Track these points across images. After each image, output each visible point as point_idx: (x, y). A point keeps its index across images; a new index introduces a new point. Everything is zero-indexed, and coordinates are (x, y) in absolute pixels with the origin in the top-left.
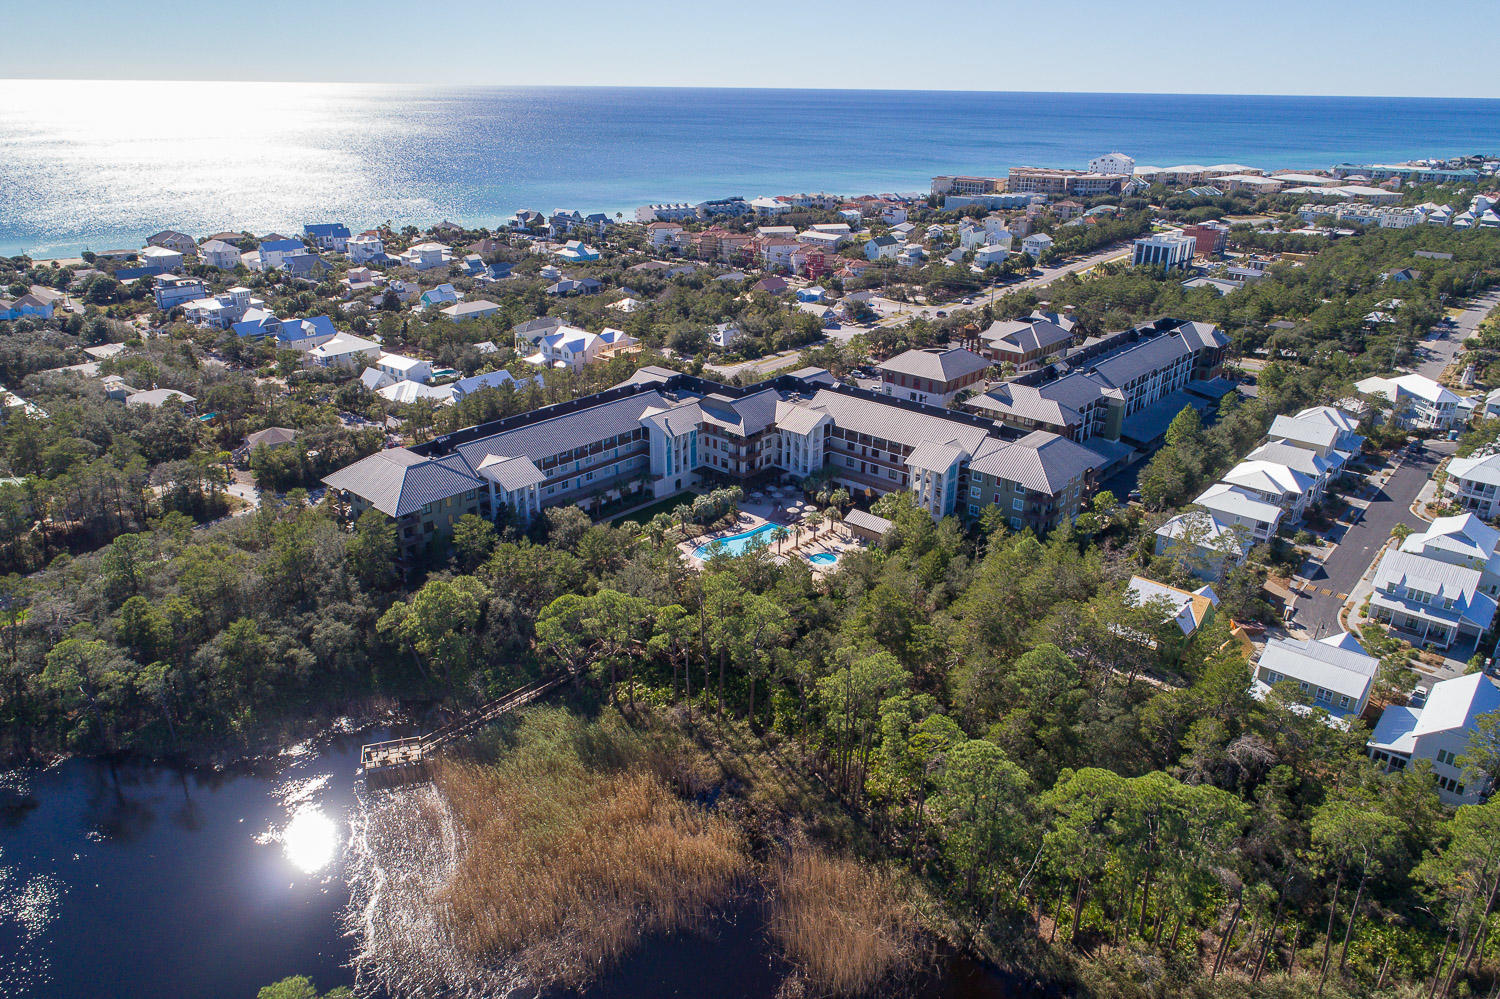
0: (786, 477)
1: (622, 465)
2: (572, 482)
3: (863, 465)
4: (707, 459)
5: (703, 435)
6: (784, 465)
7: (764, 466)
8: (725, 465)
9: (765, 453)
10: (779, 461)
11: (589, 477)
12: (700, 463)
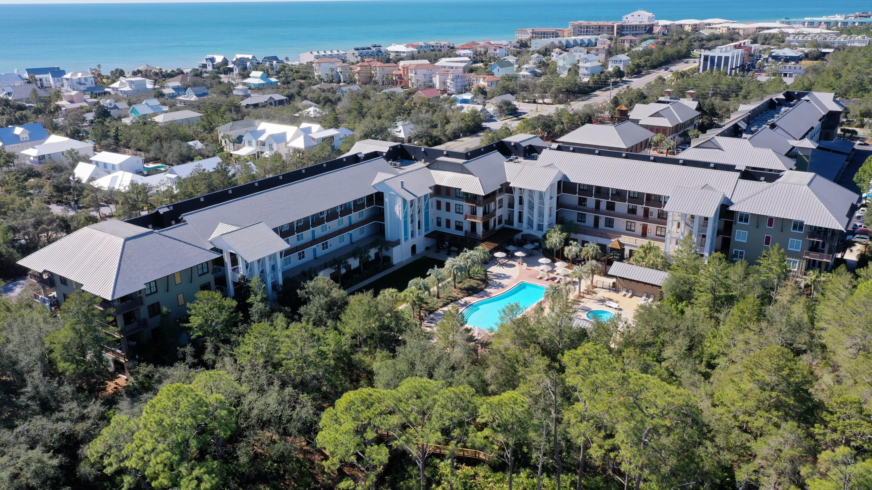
1: (357, 234)
2: (309, 253)
3: (597, 219)
5: (435, 199)
6: (516, 224)
8: (459, 227)
10: (510, 221)
11: (325, 247)
12: (433, 227)
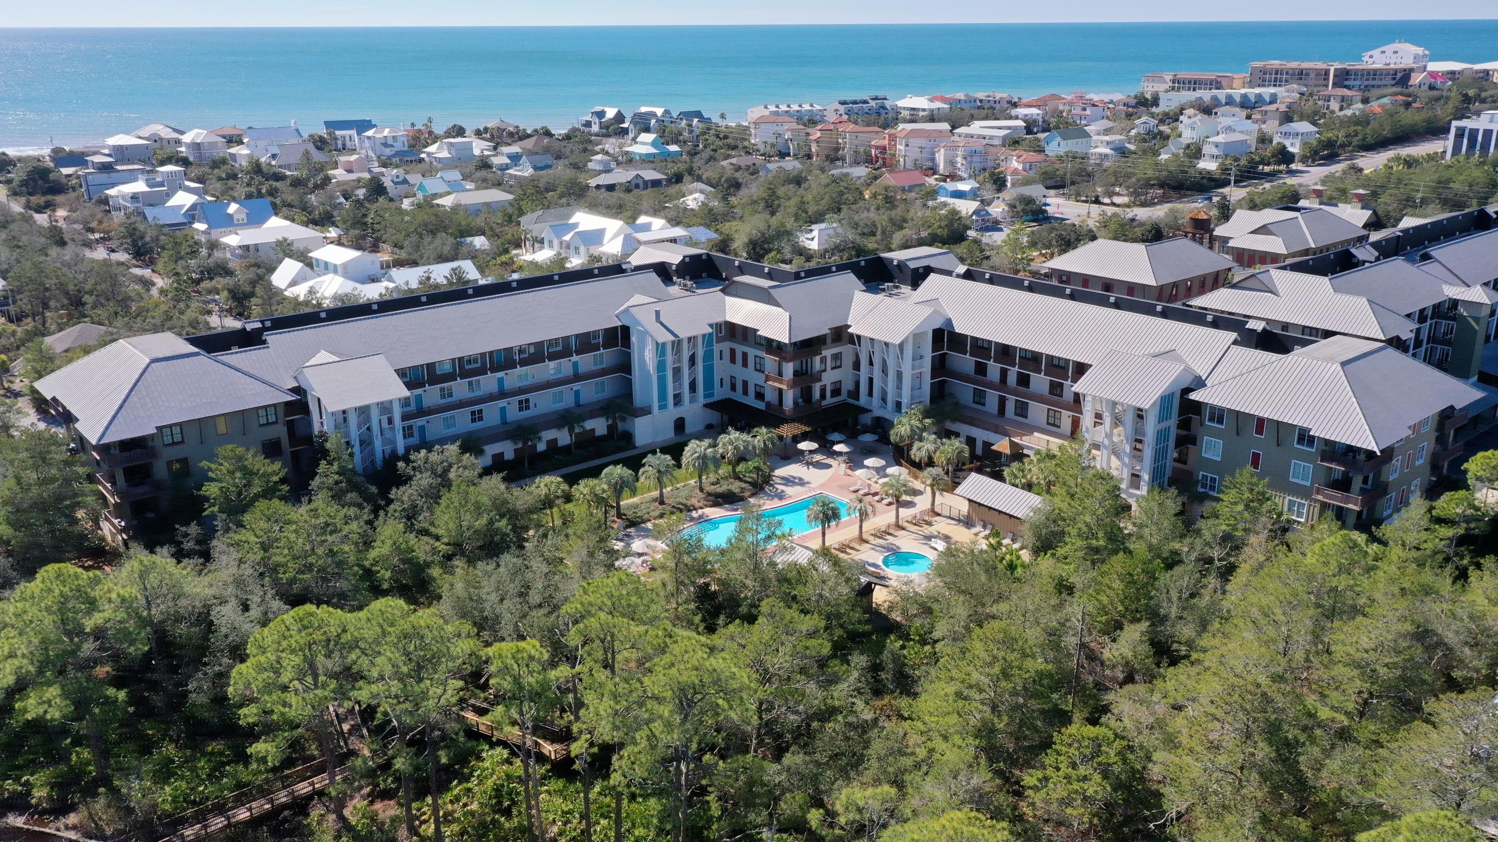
0: (866, 419)
1: (590, 391)
2: (492, 414)
3: (1002, 401)
4: (733, 387)
5: (726, 346)
6: (863, 400)
7: (829, 400)
8: (760, 396)
9: (829, 378)
10: (855, 393)
11: (524, 405)
12: (720, 393)
